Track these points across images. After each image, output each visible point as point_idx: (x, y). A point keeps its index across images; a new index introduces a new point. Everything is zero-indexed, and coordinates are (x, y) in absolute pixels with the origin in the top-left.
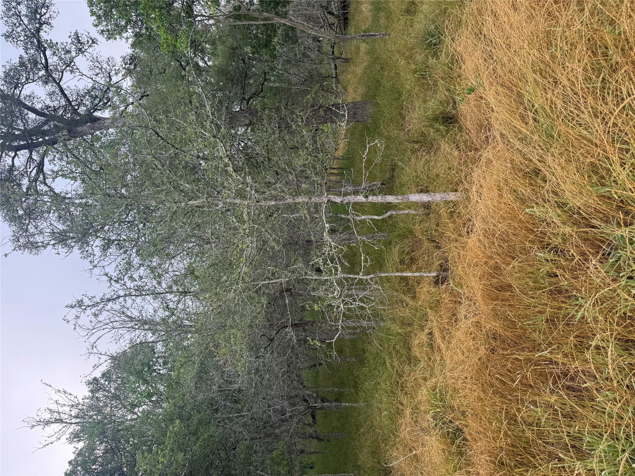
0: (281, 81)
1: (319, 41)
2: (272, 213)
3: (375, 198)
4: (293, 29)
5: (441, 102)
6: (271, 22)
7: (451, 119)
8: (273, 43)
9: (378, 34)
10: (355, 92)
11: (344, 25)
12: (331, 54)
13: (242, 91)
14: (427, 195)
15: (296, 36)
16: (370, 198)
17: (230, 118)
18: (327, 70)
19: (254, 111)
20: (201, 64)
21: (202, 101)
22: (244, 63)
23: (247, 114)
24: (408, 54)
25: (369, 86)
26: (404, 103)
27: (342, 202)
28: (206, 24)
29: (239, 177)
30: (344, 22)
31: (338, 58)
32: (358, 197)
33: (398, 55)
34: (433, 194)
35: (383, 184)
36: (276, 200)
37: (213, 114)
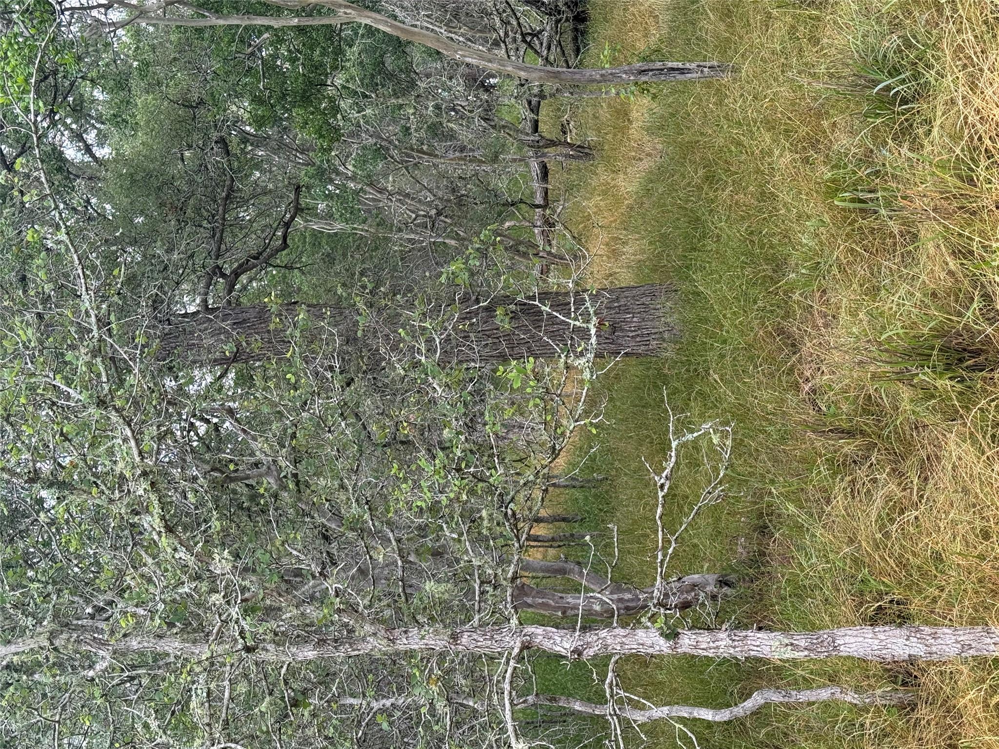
0: (350, 215)
1: (488, 89)
2: (304, 692)
3: (704, 639)
4: (399, 45)
5: (934, 295)
6: (325, 21)
7: (977, 353)
8: (330, 91)
9: (693, 66)
10: (615, 254)
11: (575, 39)
12: (529, 130)
13: (214, 247)
14: (904, 632)
15: (409, 69)
16: (688, 641)
17: (165, 337)
18: (513, 181)
19: (252, 314)
20: (71, 152)
21: (66, 276)
22: (228, 153)
23: (226, 325)
24: (803, 130)
25: (664, 236)
26: (796, 297)
27: (578, 652)
28: (97, 20)
29: (182, 554)
30: (576, 30)
31: (552, 143)
32: (641, 633)
33: (768, 137)
34: (927, 630)
35: (723, 582)
36: (322, 642)
37: (103, 323)
